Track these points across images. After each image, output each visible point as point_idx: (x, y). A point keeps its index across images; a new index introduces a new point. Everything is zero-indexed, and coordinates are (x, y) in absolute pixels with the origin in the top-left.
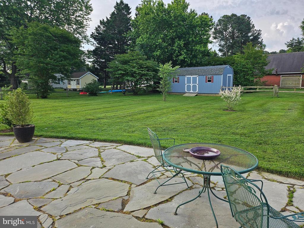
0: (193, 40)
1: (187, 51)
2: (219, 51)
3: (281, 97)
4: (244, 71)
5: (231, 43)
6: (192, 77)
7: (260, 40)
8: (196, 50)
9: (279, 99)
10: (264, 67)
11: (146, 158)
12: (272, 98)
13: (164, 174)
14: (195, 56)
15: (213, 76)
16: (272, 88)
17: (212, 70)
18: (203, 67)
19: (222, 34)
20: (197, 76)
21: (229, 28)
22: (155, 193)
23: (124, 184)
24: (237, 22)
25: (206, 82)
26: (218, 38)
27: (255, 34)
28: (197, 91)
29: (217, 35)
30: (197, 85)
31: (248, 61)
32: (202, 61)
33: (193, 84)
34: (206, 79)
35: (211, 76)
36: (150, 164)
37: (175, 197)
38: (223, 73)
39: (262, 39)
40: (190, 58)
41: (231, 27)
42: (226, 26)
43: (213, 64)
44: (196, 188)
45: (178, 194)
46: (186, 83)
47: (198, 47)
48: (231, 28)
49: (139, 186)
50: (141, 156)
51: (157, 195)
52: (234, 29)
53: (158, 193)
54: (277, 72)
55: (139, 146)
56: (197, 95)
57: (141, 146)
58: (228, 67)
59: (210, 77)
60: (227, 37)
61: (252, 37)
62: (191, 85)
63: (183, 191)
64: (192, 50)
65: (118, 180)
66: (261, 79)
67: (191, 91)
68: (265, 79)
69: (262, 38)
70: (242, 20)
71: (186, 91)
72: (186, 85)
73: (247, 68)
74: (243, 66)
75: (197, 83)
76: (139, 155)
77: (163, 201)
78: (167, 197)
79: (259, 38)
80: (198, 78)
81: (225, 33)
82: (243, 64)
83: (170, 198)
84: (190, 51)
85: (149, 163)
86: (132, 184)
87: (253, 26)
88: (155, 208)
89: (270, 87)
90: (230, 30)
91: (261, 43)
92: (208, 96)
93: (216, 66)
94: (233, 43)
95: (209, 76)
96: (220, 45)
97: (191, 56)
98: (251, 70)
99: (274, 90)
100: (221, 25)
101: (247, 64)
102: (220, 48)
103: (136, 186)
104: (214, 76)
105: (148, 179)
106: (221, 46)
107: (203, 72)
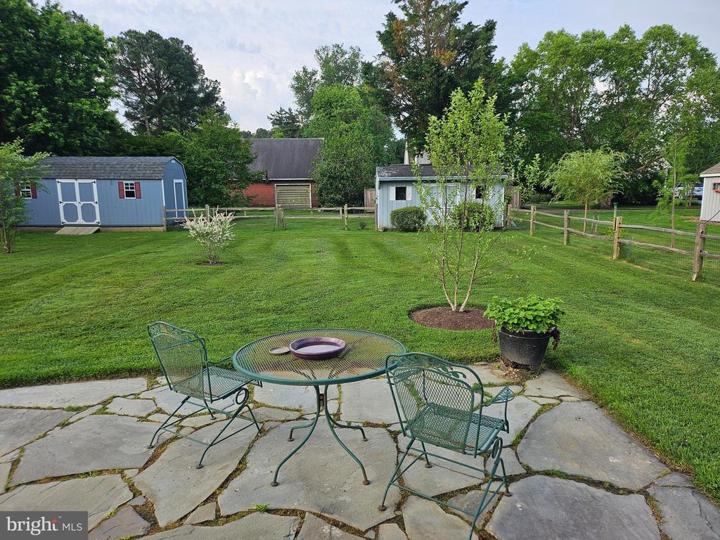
0: (65, 84)
1: (50, 110)
2: (125, 119)
3: (290, 229)
4: (207, 172)
5: (155, 101)
6: (77, 183)
7: (219, 103)
8: (81, 111)
9: (287, 231)
10: (247, 165)
11: (100, 406)
12: (274, 230)
13: (182, 426)
14: (76, 128)
15: (137, 181)
16: (273, 211)
17: (132, 166)
18: (105, 158)
19: (130, 76)
20: (93, 180)
21: (145, 65)
22: (200, 467)
23: (98, 478)
24: (164, 55)
25: (122, 197)
26: (120, 84)
27: (207, 87)
28: (98, 220)
29: (117, 75)
30: (97, 206)
31: (213, 150)
32: (97, 141)
33: (82, 203)
34: (121, 190)
35: (133, 182)
36: (125, 415)
37: (248, 458)
38: (163, 175)
39: (224, 102)
40: (61, 130)
41: (151, 61)
42: (137, 57)
43: (130, 150)
44: (271, 428)
45: (248, 452)
46: (60, 199)
47: (85, 104)
48: (149, 65)
49: (144, 468)
50: (82, 404)
51: (208, 471)
52: (158, 69)
53: (206, 465)
54: (266, 177)
55: (46, 383)
56: (98, 231)
57: (53, 384)
58: (174, 162)
59: (131, 184)
60: (143, 85)
61: (201, 95)
62: (78, 203)
63: (254, 442)
64: (66, 111)
65: (73, 476)
66: (244, 191)
67: (80, 221)
68: (251, 190)
69: (222, 101)
70: (176, 52)
71: (63, 219)
72: (61, 206)
73: (215, 168)
74: (205, 160)
75: (96, 199)
76: (74, 405)
77: (231, 474)
78: (234, 465)
79: (217, 99)
80: (95, 186)
81: (136, 74)
82: (206, 155)
83: (240, 463)
84: (59, 113)
85: (119, 415)
86: (123, 470)
87: (201, 71)
88: (225, 491)
89: (268, 209)
90: (149, 68)
91: (221, 110)
92: (130, 232)
93: (142, 158)
94: (160, 102)
95: (129, 182)
96: (127, 104)
97: (65, 126)
98: (222, 172)
99: (275, 215)
100: (123, 54)
101: (214, 158)
102: (127, 110)
103: (137, 470)
104: (140, 181)
105: (153, 447)
106: (129, 106)
107: (108, 172)
